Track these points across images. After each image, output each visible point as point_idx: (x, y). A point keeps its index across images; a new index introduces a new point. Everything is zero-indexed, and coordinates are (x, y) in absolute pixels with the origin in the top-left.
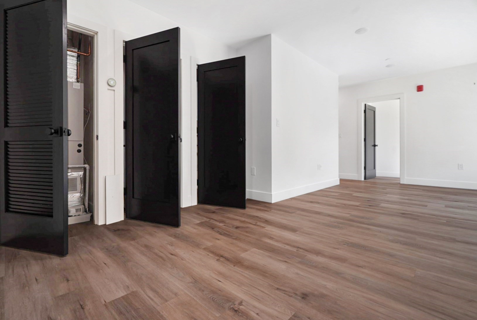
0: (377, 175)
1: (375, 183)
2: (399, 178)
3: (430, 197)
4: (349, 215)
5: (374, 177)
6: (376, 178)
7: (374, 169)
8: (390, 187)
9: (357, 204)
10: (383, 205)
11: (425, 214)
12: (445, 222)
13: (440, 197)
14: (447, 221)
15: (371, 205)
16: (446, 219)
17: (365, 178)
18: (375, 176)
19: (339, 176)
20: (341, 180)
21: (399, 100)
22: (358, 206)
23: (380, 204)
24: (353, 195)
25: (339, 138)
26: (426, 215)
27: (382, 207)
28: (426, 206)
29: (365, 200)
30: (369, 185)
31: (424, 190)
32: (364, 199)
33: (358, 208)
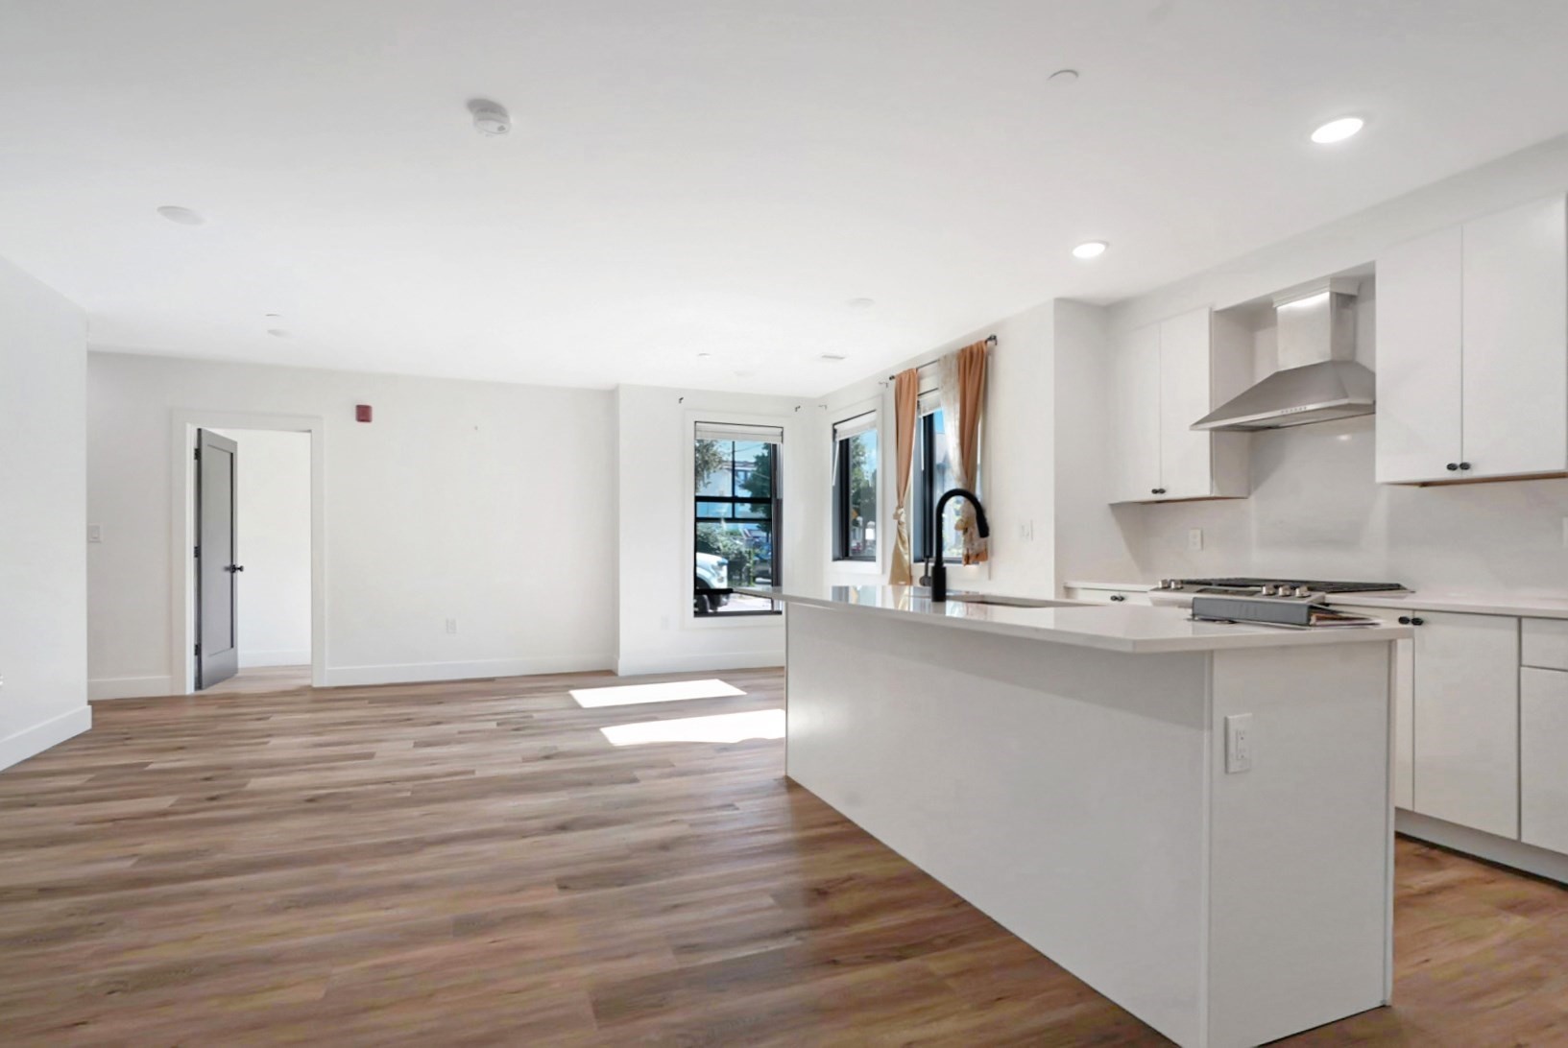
0: (241, 665)
1: (232, 700)
2: (309, 667)
3: (384, 721)
4: (129, 863)
5: (229, 673)
6: (239, 675)
7: (232, 646)
8: (281, 708)
9: (165, 803)
10: (256, 783)
11: (367, 784)
12: (409, 794)
13: (406, 717)
14: (413, 792)
15: (215, 793)
16: (409, 785)
17: (199, 685)
18: (236, 670)
19: (91, 687)
20: (97, 706)
21: (309, 434)
22: (164, 814)
23: (245, 785)
24: (151, 767)
25: (89, 542)
26: (370, 787)
27: (253, 794)
28: (371, 756)
29: (195, 780)
30: (212, 711)
31: (372, 700)
32: (190, 776)
33: (171, 819)
